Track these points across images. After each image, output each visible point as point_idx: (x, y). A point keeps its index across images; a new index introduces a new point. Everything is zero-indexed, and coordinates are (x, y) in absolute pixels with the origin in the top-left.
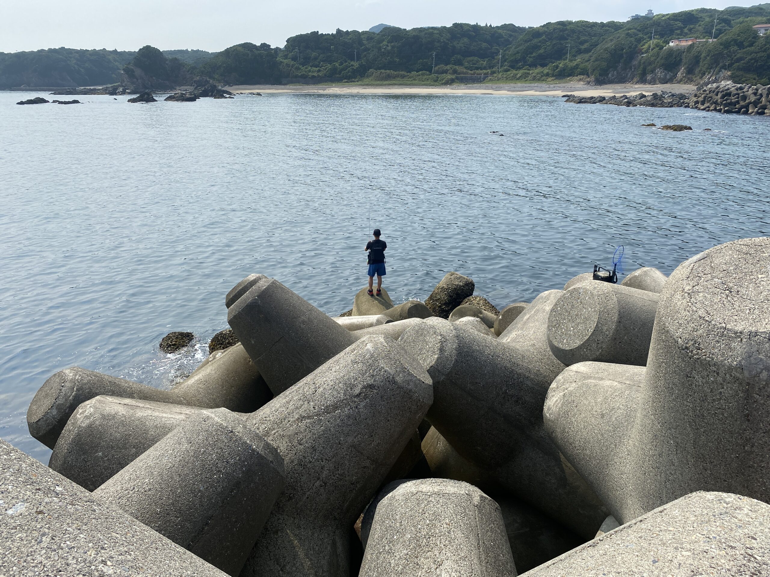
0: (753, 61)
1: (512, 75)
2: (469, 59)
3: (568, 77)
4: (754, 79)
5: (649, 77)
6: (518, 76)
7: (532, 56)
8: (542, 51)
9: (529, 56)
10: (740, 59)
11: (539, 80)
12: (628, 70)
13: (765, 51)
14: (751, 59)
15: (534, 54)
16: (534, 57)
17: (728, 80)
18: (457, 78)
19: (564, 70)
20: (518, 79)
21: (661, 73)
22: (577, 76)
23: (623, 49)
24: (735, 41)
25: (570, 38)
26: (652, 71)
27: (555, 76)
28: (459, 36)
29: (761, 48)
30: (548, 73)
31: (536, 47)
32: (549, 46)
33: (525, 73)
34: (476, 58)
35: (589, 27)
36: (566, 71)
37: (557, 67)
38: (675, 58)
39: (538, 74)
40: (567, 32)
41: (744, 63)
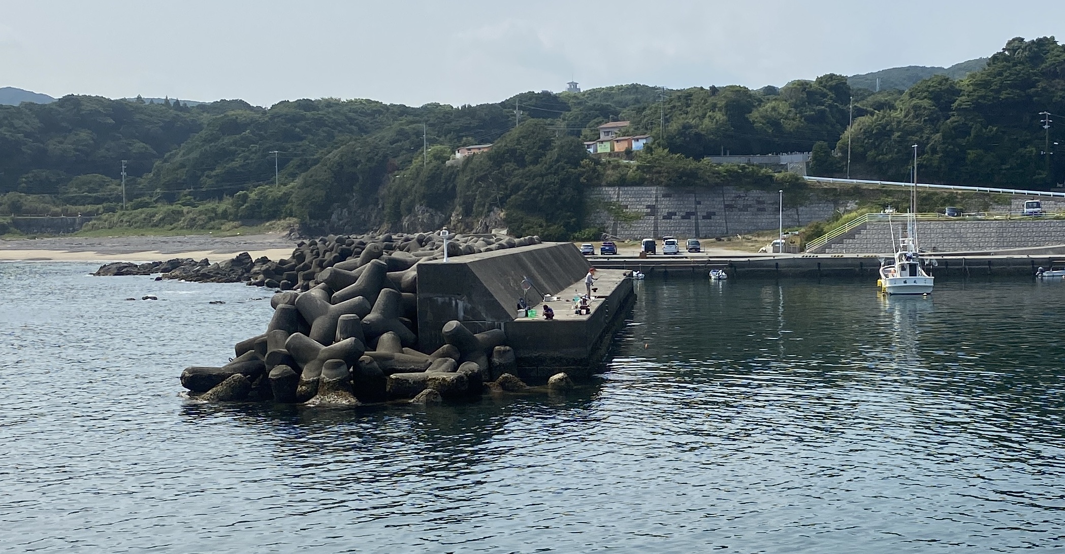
0: (535, 192)
1: (143, 216)
2: (83, 177)
3: (268, 221)
4: (541, 226)
5: (405, 223)
6: (156, 219)
7: (213, 173)
8: (237, 163)
9: (206, 173)
10: (517, 188)
11: (203, 227)
12: (370, 207)
13: (556, 173)
14: (533, 188)
15: (218, 171)
16: (217, 176)
17: (503, 228)
18: (16, 224)
19: (258, 204)
20: (155, 225)
21: (423, 213)
22: (285, 218)
23: (356, 164)
24: (512, 152)
25: (310, 137)
26: (410, 210)
27: (241, 218)
28: (64, 124)
29: (551, 166)
30: (225, 211)
31: (225, 154)
32: (255, 152)
33: (173, 212)
34: (98, 177)
35: (367, 115)
36: (263, 208)
37: (245, 198)
38: (445, 183)
39: (201, 213)
40: (303, 123)
41: (522, 195)
